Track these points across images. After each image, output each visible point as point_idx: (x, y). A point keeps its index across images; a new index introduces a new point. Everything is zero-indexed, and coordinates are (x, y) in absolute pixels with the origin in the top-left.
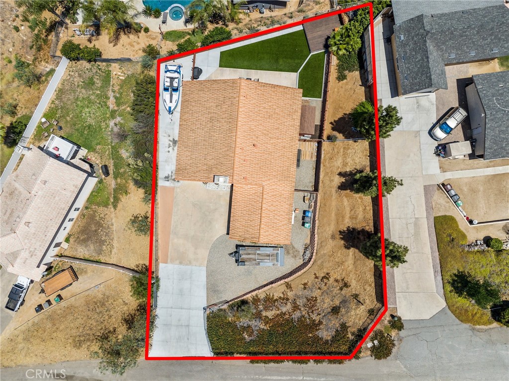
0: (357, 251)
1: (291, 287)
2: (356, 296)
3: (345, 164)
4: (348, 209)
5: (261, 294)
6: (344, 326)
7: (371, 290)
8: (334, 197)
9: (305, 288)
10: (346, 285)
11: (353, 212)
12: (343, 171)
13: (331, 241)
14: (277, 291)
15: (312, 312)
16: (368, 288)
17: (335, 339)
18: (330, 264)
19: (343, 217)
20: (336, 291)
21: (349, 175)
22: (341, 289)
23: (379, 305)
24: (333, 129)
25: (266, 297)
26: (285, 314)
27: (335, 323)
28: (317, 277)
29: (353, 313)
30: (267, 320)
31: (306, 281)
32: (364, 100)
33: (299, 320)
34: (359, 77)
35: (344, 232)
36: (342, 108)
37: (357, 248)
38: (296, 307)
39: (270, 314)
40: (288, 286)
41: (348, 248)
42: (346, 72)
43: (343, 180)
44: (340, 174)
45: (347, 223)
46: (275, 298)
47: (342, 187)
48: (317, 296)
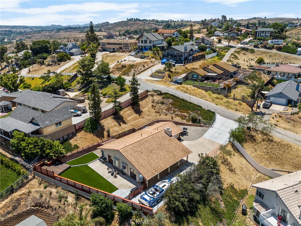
0: (141, 109)
1: (172, 117)
2: (153, 102)
3: (115, 126)
4: (130, 117)
5: (184, 121)
6: (163, 98)
7: (147, 99)
8: (131, 124)
9: (167, 114)
10: (153, 106)
11: (130, 115)
12: (118, 125)
13: (145, 118)
14: (178, 119)
15: (170, 107)
16: (147, 101)
17: (169, 98)
18: (152, 114)
19: (134, 117)
20: (157, 107)
21: (118, 122)
22: (155, 106)
23: (149, 96)
24: (104, 137)
25: (183, 119)
26: (180, 112)
27: (165, 101)
28: (160, 115)
29: (158, 99)
30: (188, 113)
31: (165, 116)
32: (83, 131)
33: (176, 108)
34: (73, 140)
35: (138, 114)
36: (92, 139)
37: (140, 109)
38: (174, 112)
39: (186, 114)
40: (172, 118)
41: (142, 111)
42: (73, 146)
43: (121, 123)
44: (120, 125)
45: (135, 115)
46: (180, 118)
47: (124, 122)
48: (165, 110)
